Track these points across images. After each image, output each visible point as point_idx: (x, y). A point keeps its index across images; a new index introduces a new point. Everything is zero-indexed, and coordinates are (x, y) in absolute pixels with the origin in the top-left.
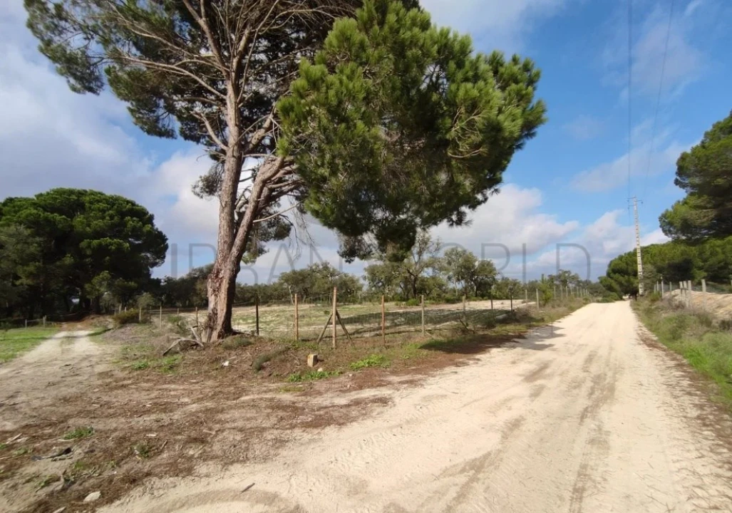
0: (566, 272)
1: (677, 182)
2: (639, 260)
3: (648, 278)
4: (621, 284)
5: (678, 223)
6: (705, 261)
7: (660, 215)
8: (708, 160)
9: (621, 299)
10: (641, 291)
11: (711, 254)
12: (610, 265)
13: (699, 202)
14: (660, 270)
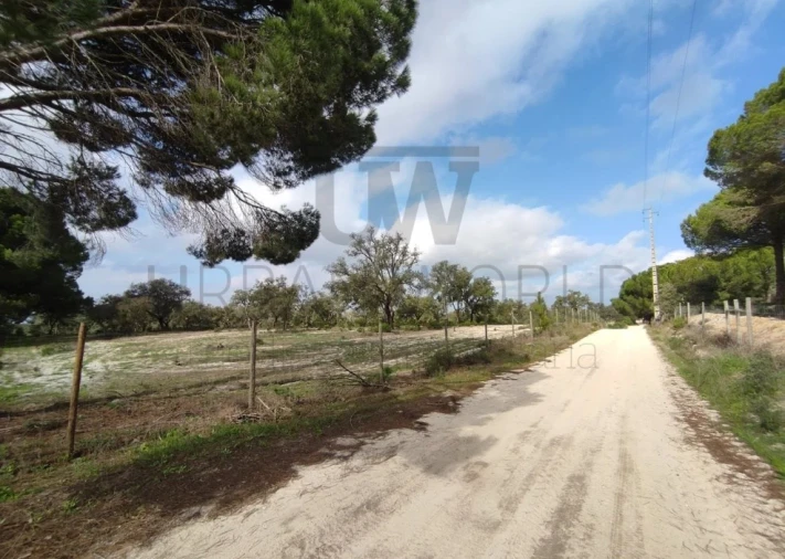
0: (575, 293)
1: (707, 173)
2: (655, 279)
3: (667, 299)
4: (634, 307)
5: (704, 231)
6: (728, 280)
7: (682, 222)
8: (751, 137)
9: (635, 324)
10: (657, 315)
11: (735, 271)
12: (623, 286)
13: (737, 197)
14: (680, 290)
